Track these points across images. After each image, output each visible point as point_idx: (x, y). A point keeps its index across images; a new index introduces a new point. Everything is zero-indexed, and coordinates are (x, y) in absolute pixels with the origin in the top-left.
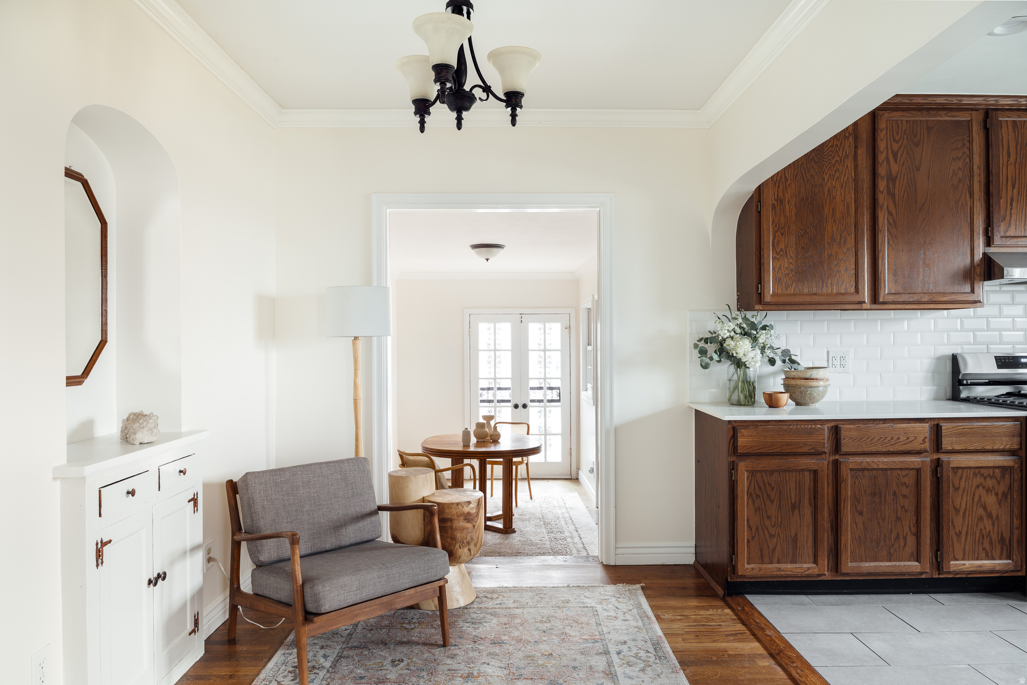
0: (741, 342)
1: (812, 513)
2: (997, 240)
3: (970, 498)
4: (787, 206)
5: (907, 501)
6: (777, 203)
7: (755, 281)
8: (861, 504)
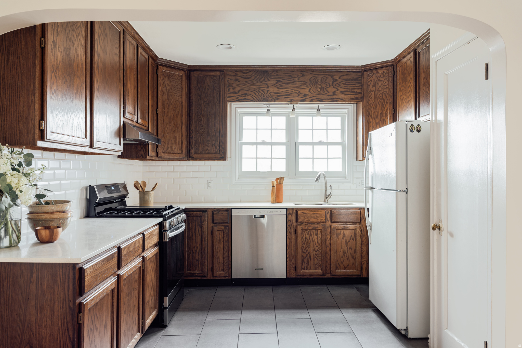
0: (22, 179)
2: (126, 114)
3: (149, 278)
4: (58, 51)
5: (136, 291)
6: (53, 45)
7: (37, 117)
8: (125, 305)
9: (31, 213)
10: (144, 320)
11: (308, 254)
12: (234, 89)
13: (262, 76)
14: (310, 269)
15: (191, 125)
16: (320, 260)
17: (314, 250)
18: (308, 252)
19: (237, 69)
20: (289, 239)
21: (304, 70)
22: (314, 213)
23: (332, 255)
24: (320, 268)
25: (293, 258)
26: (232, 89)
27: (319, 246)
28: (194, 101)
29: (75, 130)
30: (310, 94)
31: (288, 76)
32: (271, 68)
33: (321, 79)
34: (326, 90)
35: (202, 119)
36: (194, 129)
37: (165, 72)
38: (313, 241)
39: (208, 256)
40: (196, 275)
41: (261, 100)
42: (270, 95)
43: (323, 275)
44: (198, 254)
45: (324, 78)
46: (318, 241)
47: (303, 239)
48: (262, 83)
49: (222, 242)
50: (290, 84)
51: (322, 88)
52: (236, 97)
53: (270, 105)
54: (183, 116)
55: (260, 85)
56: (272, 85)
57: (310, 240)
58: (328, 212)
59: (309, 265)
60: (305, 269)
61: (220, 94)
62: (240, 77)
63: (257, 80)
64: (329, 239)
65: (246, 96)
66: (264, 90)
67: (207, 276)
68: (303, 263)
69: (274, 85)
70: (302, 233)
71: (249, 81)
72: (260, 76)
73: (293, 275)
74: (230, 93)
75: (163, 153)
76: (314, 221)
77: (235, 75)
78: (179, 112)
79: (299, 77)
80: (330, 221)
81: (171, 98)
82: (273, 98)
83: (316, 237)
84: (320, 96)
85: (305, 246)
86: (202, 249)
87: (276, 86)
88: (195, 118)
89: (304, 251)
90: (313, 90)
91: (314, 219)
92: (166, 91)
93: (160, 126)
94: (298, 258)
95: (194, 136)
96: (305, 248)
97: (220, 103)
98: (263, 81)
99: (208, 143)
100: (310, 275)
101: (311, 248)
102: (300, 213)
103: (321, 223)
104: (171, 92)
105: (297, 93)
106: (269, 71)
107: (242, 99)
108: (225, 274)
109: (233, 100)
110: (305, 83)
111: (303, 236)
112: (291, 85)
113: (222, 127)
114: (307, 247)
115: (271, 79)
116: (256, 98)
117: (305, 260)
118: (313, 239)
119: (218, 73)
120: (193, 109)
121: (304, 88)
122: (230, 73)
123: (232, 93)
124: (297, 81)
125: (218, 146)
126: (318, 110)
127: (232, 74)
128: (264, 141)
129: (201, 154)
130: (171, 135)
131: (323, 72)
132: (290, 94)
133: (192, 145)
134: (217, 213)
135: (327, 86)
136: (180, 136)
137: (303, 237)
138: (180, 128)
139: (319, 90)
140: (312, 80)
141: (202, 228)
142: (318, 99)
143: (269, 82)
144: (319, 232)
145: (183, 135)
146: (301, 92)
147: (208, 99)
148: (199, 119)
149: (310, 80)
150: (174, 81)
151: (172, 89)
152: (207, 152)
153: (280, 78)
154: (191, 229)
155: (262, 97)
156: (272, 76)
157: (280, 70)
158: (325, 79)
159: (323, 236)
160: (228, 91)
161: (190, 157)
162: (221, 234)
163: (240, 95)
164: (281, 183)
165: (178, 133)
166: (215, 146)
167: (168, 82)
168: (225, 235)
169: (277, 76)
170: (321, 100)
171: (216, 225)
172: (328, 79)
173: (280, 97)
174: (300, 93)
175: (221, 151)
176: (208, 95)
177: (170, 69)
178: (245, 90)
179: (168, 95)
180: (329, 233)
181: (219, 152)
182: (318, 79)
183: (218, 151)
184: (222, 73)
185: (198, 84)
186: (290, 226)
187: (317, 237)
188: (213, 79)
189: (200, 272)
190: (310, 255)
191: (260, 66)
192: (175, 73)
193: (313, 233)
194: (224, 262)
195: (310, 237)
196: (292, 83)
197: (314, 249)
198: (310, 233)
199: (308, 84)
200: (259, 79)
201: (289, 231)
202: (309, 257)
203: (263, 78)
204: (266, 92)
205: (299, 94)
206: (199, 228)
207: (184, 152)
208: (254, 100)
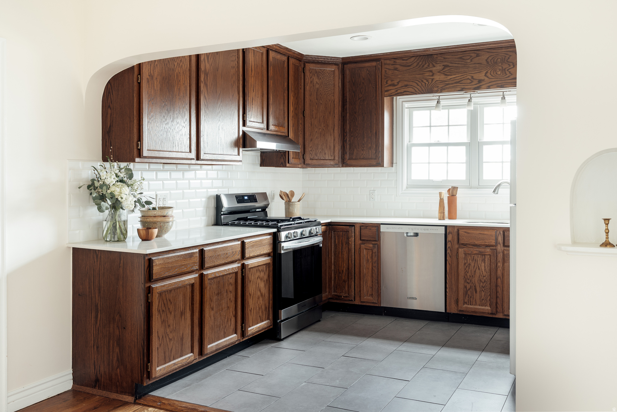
0: (124, 189)
1: (190, 316)
2: (248, 123)
3: (255, 286)
4: (155, 82)
5: (232, 294)
6: (150, 78)
7: (136, 139)
8: (213, 302)
9: (142, 216)
10: (245, 325)
11: (472, 285)
12: (392, 81)
13: (426, 62)
14: (476, 304)
15: (345, 126)
16: (489, 294)
17: (481, 281)
18: (473, 283)
19: (395, 56)
20: (450, 264)
21: (479, 48)
22: (481, 234)
23: (504, 289)
24: (488, 304)
25: (454, 289)
26: (390, 81)
27: (487, 276)
28: (348, 98)
29: (177, 146)
30: (487, 79)
31: (458, 58)
32: (435, 51)
33: (502, 58)
34: (509, 71)
35: (356, 119)
36: (348, 131)
37: (313, 69)
38: (479, 269)
39: (356, 278)
40: (343, 298)
41: (425, 91)
42: (435, 85)
43: (492, 314)
44: (345, 274)
45: (505, 57)
46: (486, 269)
47: (466, 265)
48: (425, 70)
49: (371, 262)
50: (460, 69)
51: (503, 70)
52: (395, 90)
53: (440, 96)
54: (335, 117)
55: (423, 73)
56: (438, 72)
57: (475, 268)
58: (500, 233)
59: (474, 300)
60: (469, 303)
61: (376, 88)
62: (399, 65)
63: (419, 67)
64: (501, 268)
65: (407, 87)
66: (428, 79)
67: (355, 301)
68: (466, 296)
69: (440, 72)
70: (464, 258)
71: (410, 70)
72: (423, 61)
73: (453, 310)
74: (388, 86)
75: (311, 159)
76: (480, 243)
77: (394, 63)
78: (330, 113)
79: (473, 59)
80: (502, 245)
81: (321, 97)
82: (439, 87)
83: (483, 264)
84: (501, 80)
85: (468, 275)
86: (348, 269)
87: (443, 72)
88: (349, 119)
89: (468, 281)
90: (490, 74)
91: (480, 241)
92: (315, 90)
93: (307, 130)
94: (459, 289)
95: (348, 139)
96: (469, 277)
97: (376, 99)
98: (427, 67)
99: (363, 147)
100: (475, 312)
101: (476, 279)
102: (462, 232)
103: (490, 246)
104: (321, 91)
105: (469, 79)
106: (435, 54)
107: (402, 91)
108: (374, 300)
109: (391, 94)
110: (480, 65)
111: (466, 261)
112: (462, 70)
113: (378, 127)
114: (471, 276)
115: (437, 64)
116: (418, 89)
117: (469, 293)
118: (479, 266)
119: (374, 64)
120: (347, 107)
121: (478, 72)
122: (388, 62)
123: (390, 85)
124: (470, 63)
125: (375, 150)
126: (504, 98)
127: (390, 63)
128: (438, 141)
129: (355, 159)
130: (320, 140)
131: (504, 48)
132: (461, 81)
133: (346, 150)
134: (364, 229)
135: (510, 66)
136: (332, 140)
137: (466, 263)
138: (332, 131)
139: (499, 73)
140: (489, 60)
141: (349, 245)
142: (498, 85)
143: (434, 68)
144: (487, 257)
145: (336, 139)
146: (474, 77)
147: (363, 95)
148: (353, 119)
149: (486, 60)
150: (324, 78)
151: (321, 87)
152: (362, 157)
153: (448, 62)
154: (338, 245)
155: (425, 87)
156: (437, 61)
157: (448, 52)
158: (507, 58)
159: (491, 263)
160: (385, 83)
161: (344, 163)
162: (369, 253)
163: (399, 88)
164: (455, 194)
165: (329, 136)
166: (371, 150)
167: (317, 80)
168: (374, 255)
169: (444, 60)
170: (501, 85)
171: (364, 243)
172: (511, 57)
173: (448, 86)
174: (474, 79)
175: (377, 156)
176: (363, 90)
177: (319, 66)
178: (406, 81)
179: (316, 95)
180: (500, 260)
181: (375, 157)
182: (498, 59)
183: (374, 155)
184: (378, 62)
185: (353, 78)
186: (450, 249)
187: (485, 264)
188: (368, 71)
189: (347, 295)
190: (475, 286)
191: (422, 50)
192: (326, 69)
193: (479, 258)
194: (372, 287)
195: (475, 263)
196: (463, 67)
197: (481, 279)
198: (475, 259)
199: (485, 65)
200: (422, 65)
201: (449, 254)
202: (474, 289)
203: (427, 64)
204: (430, 81)
205: (472, 80)
206: (346, 245)
207: (337, 158)
208: (416, 92)
